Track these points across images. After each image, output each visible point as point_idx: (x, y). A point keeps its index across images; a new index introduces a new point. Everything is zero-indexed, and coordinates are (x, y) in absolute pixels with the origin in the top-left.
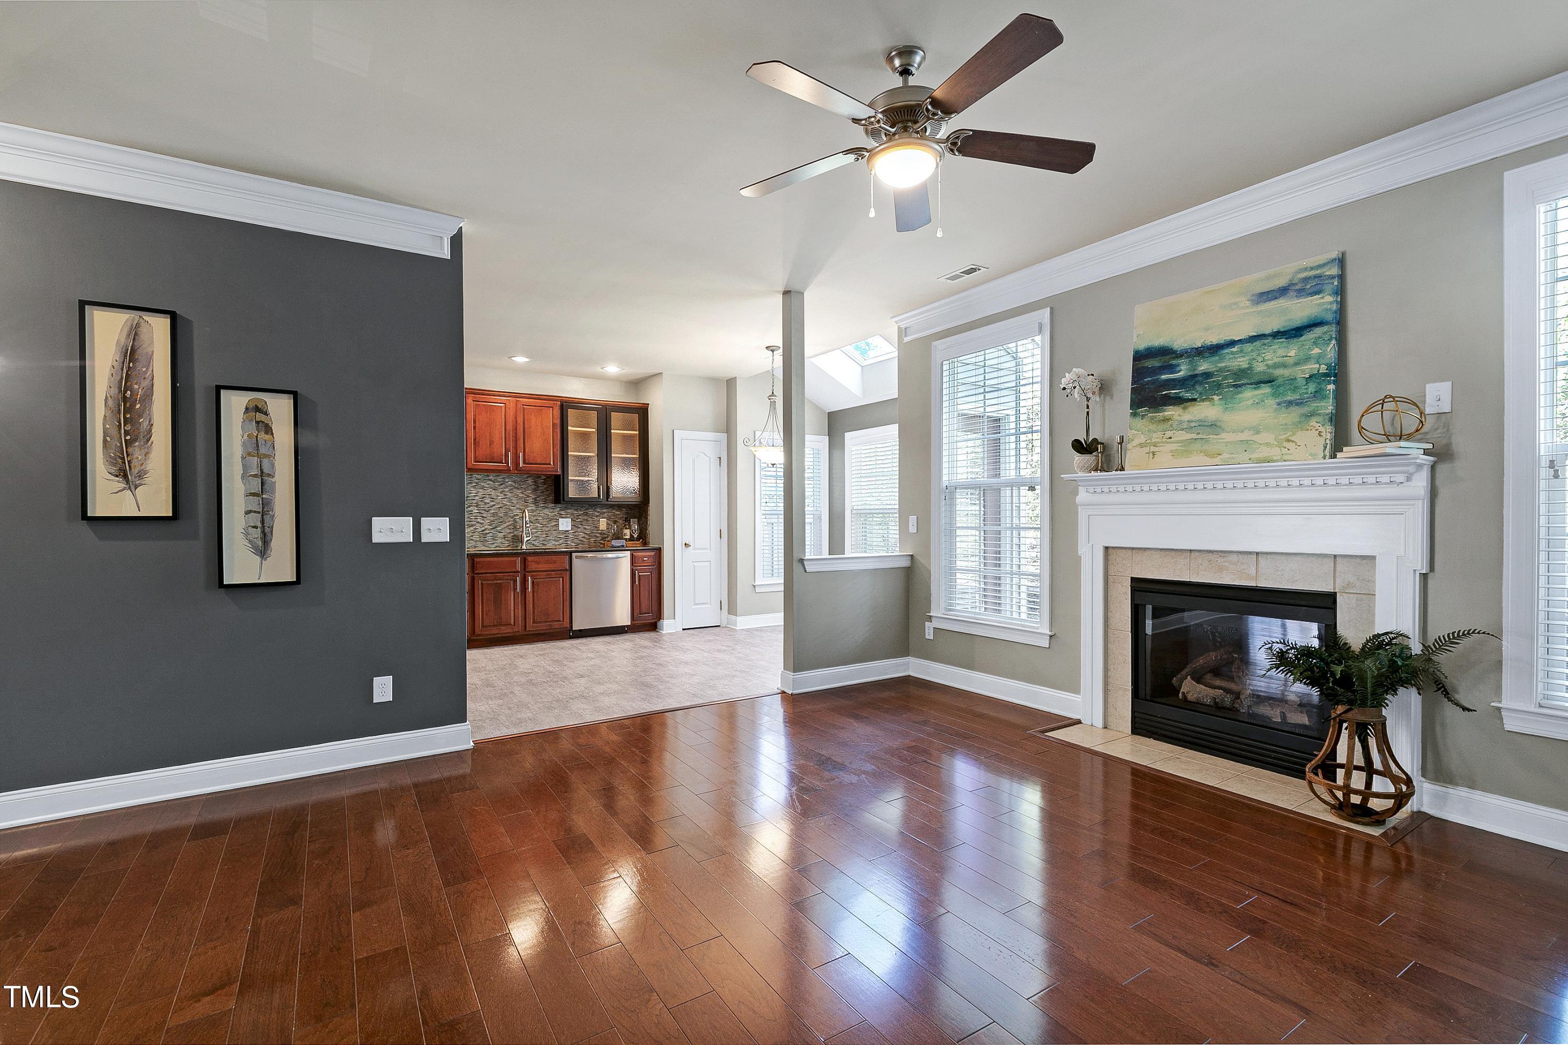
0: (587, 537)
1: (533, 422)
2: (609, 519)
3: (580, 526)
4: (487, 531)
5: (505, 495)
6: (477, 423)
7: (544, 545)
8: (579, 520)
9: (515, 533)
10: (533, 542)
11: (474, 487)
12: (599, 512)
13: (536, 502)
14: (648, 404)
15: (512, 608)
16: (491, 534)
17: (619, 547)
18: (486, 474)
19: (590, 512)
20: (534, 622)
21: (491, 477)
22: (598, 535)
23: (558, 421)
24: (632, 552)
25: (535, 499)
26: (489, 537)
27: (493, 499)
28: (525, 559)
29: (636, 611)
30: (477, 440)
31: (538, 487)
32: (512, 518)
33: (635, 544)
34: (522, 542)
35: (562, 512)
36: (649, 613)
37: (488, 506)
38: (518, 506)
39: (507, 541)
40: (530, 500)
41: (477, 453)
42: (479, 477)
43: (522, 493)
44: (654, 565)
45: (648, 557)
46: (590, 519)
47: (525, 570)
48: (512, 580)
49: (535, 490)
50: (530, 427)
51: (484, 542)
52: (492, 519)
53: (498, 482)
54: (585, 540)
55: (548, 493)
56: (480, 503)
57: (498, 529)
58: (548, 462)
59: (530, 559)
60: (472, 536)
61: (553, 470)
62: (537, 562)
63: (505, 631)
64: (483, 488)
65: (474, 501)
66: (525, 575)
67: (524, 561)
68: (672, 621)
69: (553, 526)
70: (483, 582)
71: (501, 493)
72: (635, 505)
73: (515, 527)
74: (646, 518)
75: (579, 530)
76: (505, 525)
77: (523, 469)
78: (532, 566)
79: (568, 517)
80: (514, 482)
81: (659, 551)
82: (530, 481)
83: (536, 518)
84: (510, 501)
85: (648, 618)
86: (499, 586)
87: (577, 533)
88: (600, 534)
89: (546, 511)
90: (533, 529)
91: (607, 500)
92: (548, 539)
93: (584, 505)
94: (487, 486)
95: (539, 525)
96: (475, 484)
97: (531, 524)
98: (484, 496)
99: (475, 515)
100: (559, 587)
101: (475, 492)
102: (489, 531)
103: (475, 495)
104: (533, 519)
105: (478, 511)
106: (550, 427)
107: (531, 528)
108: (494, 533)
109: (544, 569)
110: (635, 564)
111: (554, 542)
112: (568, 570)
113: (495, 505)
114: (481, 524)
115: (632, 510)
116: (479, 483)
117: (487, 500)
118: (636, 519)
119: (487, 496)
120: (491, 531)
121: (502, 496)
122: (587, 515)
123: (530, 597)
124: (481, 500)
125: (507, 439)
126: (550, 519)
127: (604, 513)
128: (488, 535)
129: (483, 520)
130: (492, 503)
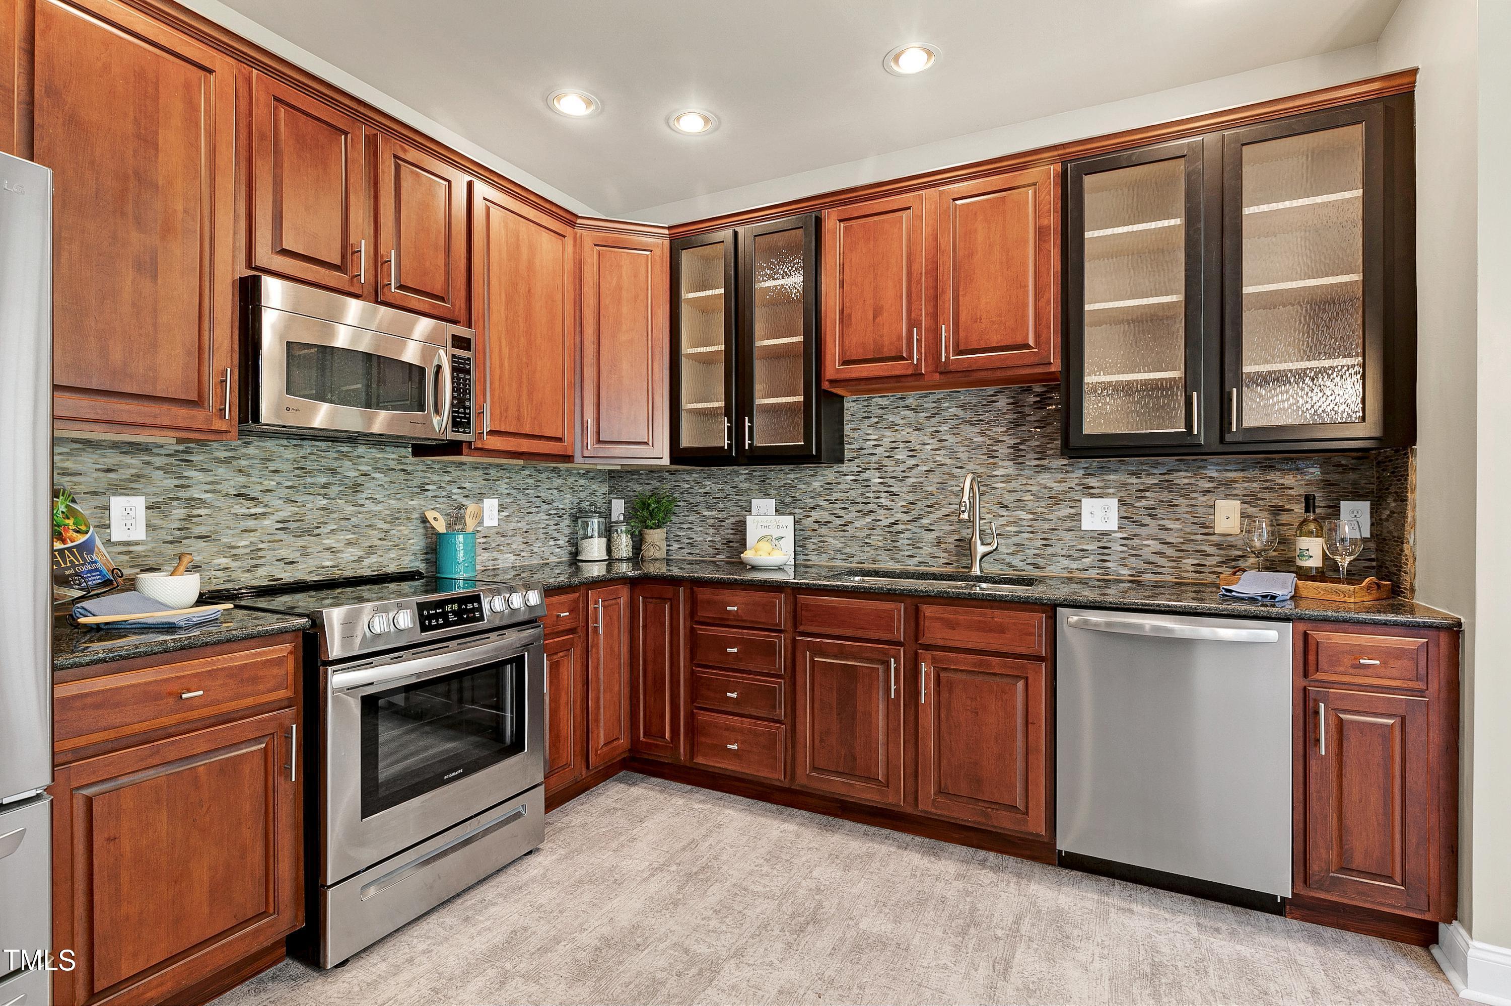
0: (1170, 552)
1: (982, 243)
2: (1250, 499)
3: (1147, 520)
4: (901, 527)
5: (942, 439)
7: (1036, 566)
8: (1144, 503)
9: (962, 533)
10: (1009, 559)
11: (874, 426)
12: (1211, 479)
13: (1017, 455)
14: (1413, 71)
15: (881, 738)
16: (907, 534)
17: (1252, 600)
18: (899, 395)
19: (1182, 478)
20: (940, 791)
21: (910, 401)
22: (1210, 550)
23: (1053, 220)
24: (1302, 627)
25: (1015, 447)
26: (903, 541)
27: (913, 453)
29: (1325, 854)
30: (849, 312)
31: (1024, 415)
33: (1337, 596)
34: (971, 556)
35: (1092, 482)
36: (1390, 879)
37: (901, 468)
38: (971, 466)
39: (945, 551)
40: (1003, 450)
41: (847, 341)
42: (884, 402)
43: (982, 433)
44: (1423, 691)
45: (1387, 655)
46: (1180, 501)
47: (917, 640)
48: (881, 662)
49: (1016, 424)
50: (971, 255)
51: (892, 549)
52: (911, 497)
53: (925, 410)
54: (1162, 561)
56: (886, 462)
57: (925, 521)
58: (1019, 340)
59: (928, 611)
60: (868, 536)
61: (1035, 360)
62: (951, 625)
63: (863, 794)
64: (892, 426)
65: (874, 458)
66: (916, 653)
67: (915, 618)
69: (1063, 519)
70: (817, 658)
71: (932, 436)
72: (1362, 454)
74: (1402, 499)
75: (1143, 531)
76: (939, 514)
77: (952, 368)
78: (935, 633)
79: (1108, 495)
80: (963, 407)
81: (1452, 635)
82: (1002, 402)
83: (1016, 496)
84: (953, 454)
85: (1386, 896)
86: (851, 674)
87: (1136, 542)
88: (1219, 546)
89: (1045, 479)
90: (1009, 523)
91: (1222, 440)
92: (1050, 550)
93: (1160, 459)
94: (902, 422)
95: (1023, 515)
96: (876, 420)
97: (1003, 512)
98: (894, 445)
99: (876, 489)
100: (1015, 708)
101: (876, 437)
102: (904, 527)
103: (876, 443)
104: (1008, 499)
105: (881, 480)
106: (1026, 241)
107: (1002, 521)
108: (915, 530)
109: (970, 646)
110: (1319, 676)
111: (1066, 563)
112: (1041, 659)
113: (917, 465)
114: (888, 509)
115: (1345, 469)
116: (885, 417)
117: (901, 455)
118: (1368, 503)
119: (902, 445)
120: (909, 527)
121: (933, 443)
122: (1168, 486)
123: (928, 719)
124: (888, 454)
125: (914, 296)
126: (1056, 500)
127: (1234, 481)
128: (902, 536)
129: (893, 501)
130: (912, 462)
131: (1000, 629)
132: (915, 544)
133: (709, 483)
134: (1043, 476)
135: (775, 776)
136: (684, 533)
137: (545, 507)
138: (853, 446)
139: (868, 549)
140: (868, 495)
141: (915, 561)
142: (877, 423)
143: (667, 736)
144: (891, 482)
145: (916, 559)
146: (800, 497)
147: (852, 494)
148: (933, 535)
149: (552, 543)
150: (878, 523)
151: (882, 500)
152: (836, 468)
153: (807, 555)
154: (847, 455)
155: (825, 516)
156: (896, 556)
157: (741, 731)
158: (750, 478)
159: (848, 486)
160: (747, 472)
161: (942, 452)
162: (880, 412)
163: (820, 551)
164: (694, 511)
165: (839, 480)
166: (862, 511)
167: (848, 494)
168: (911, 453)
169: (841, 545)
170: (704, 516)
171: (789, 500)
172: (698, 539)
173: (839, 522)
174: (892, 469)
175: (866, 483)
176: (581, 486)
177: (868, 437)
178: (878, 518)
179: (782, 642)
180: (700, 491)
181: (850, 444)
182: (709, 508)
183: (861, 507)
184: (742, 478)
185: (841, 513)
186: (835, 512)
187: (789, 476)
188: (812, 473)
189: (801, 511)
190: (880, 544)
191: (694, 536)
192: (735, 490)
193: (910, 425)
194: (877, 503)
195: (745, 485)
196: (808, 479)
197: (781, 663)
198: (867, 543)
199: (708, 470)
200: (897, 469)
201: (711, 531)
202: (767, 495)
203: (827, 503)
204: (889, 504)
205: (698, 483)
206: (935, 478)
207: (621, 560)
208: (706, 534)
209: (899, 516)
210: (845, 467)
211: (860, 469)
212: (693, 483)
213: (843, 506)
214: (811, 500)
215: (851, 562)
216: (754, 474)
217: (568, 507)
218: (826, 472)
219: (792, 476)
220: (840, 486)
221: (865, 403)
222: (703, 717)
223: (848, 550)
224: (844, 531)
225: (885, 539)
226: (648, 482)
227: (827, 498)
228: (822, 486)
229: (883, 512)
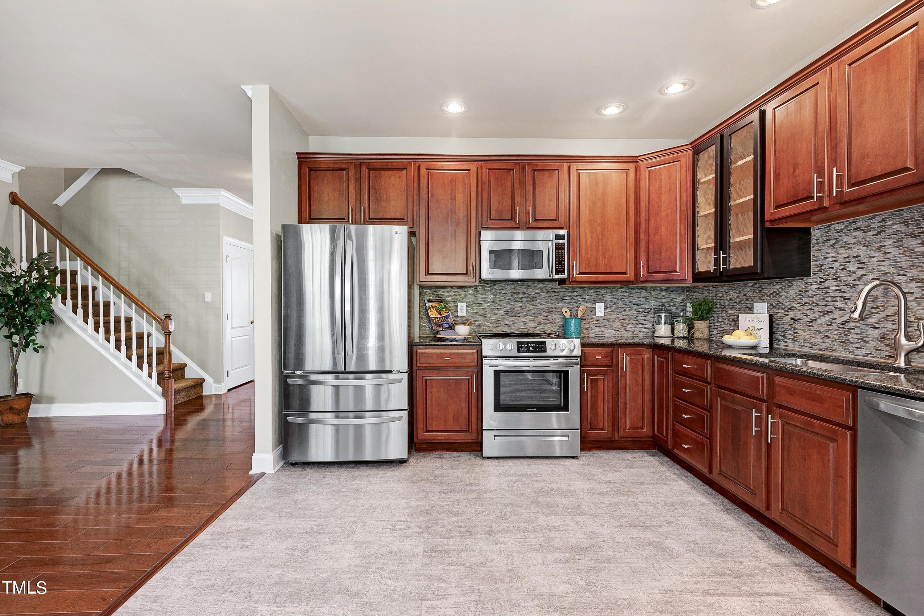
4: (851, 324)
6: (778, 142)
11: (832, 246)
16: (857, 330)
18: (851, 220)
21: (860, 224)
26: (853, 336)
27: (862, 265)
28: (771, 379)
30: (778, 171)
37: (853, 277)
41: (777, 193)
50: (861, 104)
51: (845, 342)
53: (873, 229)
56: (841, 273)
58: (900, 166)
59: (778, 380)
60: (827, 331)
61: (913, 180)
62: (791, 392)
64: (846, 245)
65: (832, 271)
66: (771, 409)
67: (771, 384)
70: (723, 402)
71: (878, 250)
77: (846, 199)
78: (783, 398)
86: (737, 414)
94: (853, 241)
96: (834, 241)
98: (847, 260)
99: (833, 294)
100: (829, 460)
101: (834, 255)
102: (854, 324)
103: (833, 259)
105: (837, 288)
108: (862, 327)
109: (802, 410)
113: (865, 275)
114: (842, 310)
116: (840, 238)
117: (852, 267)
119: (853, 260)
120: (858, 324)
121: (879, 256)
123: (778, 456)
124: (842, 267)
125: (819, 150)
128: (852, 331)
129: (846, 304)
130: (861, 272)
131: (821, 400)
132: (863, 338)
133: (732, 293)
135: (705, 470)
136: (719, 324)
137: (636, 307)
138: (817, 263)
139: (827, 340)
140: (827, 299)
141: (862, 352)
142: (835, 243)
143: (664, 434)
144: (844, 289)
145: (864, 350)
146: (781, 301)
147: (816, 299)
149: (640, 326)
150: (834, 321)
151: (838, 303)
152: (806, 279)
153: (786, 342)
154: (813, 270)
155: (798, 315)
156: (847, 347)
157: (688, 438)
158: (753, 289)
159: (814, 293)
160: (752, 285)
162: (837, 235)
163: (794, 339)
164: (724, 310)
165: (807, 289)
166: (823, 312)
167: (813, 299)
168: (861, 266)
169: (808, 336)
170: (729, 313)
171: (775, 303)
172: (726, 328)
173: (807, 319)
174: (844, 279)
175: (826, 290)
176: (663, 296)
177: (828, 255)
178: (834, 317)
179: (708, 390)
180: (727, 298)
181: (815, 261)
182: (732, 309)
183: (822, 308)
184: (749, 289)
185: (808, 312)
186: (804, 312)
187: (775, 287)
188: (790, 284)
189: (783, 311)
190: (836, 337)
191: (724, 326)
192: (745, 297)
193: (859, 243)
194: (833, 306)
195: (750, 294)
196: (787, 289)
198: (826, 336)
199: (732, 284)
200: (850, 278)
202: (763, 300)
203: (799, 305)
205: (726, 293)
207: (679, 338)
208: (730, 325)
210: (811, 279)
211: (822, 280)
212: (724, 293)
213: (810, 307)
214: (789, 303)
215: (815, 350)
216: (756, 286)
217: (652, 307)
218: (798, 283)
219: (777, 287)
220: (807, 293)
221: (826, 230)
222: (677, 427)
223: (813, 340)
224: (810, 326)
225: (840, 334)
226: (703, 293)
227: (800, 301)
228: (796, 293)
229: (838, 312)
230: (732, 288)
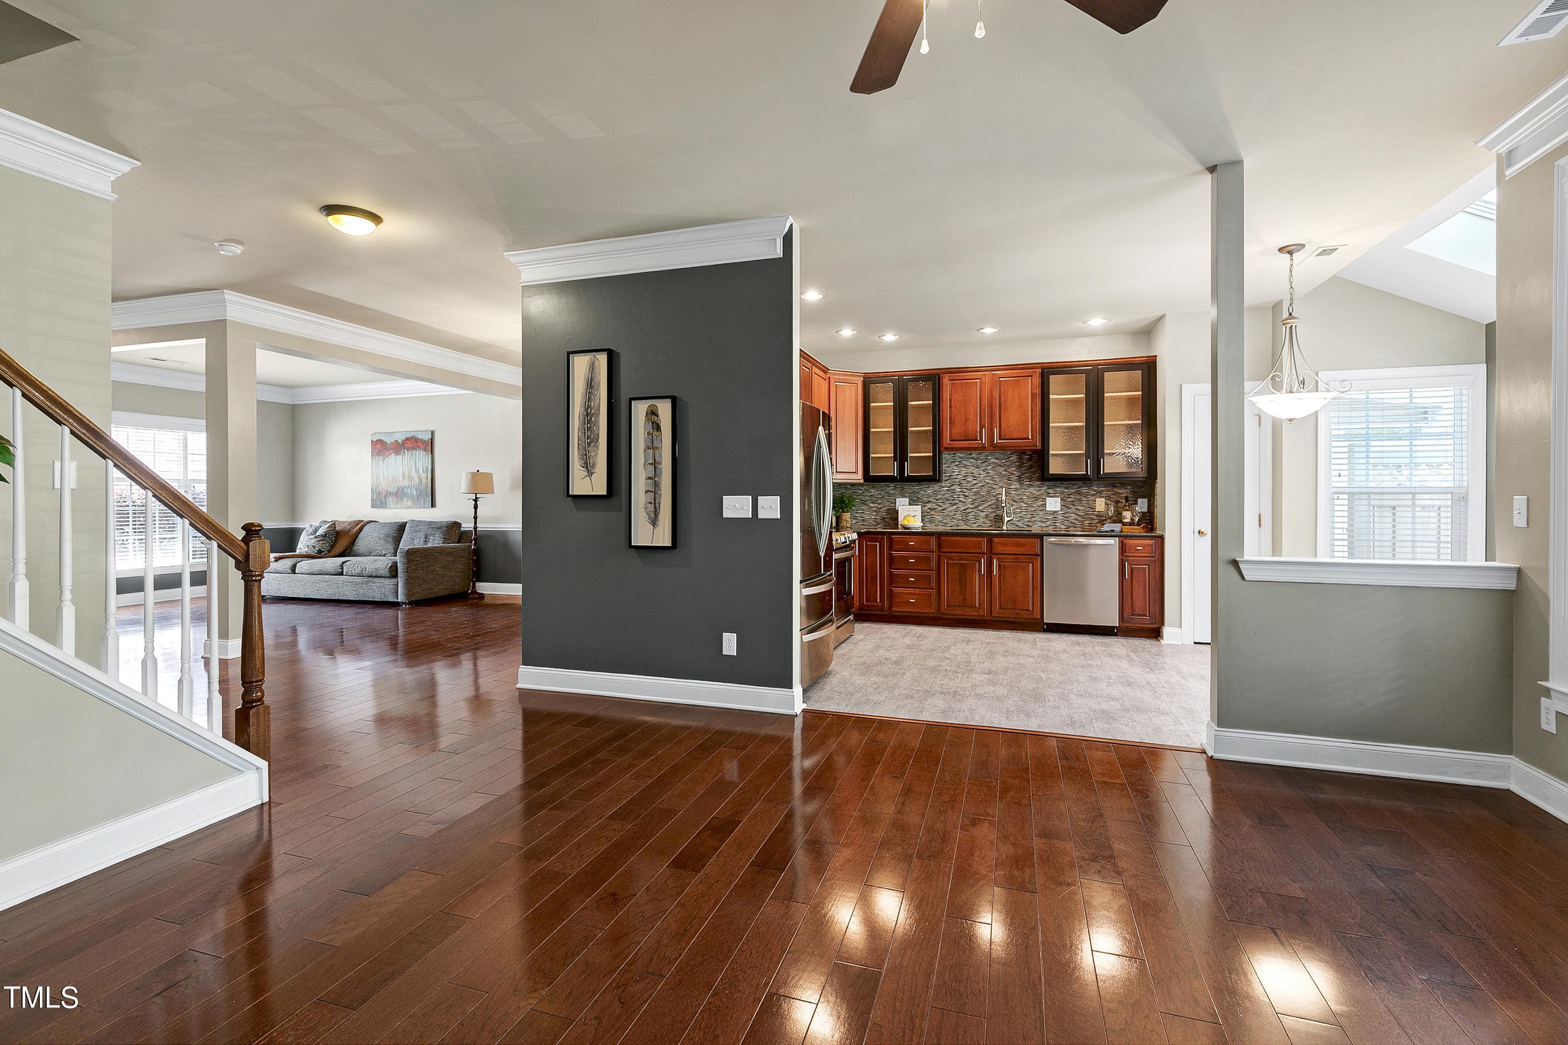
0: (1080, 518)
1: (1010, 395)
2: (1108, 498)
3: (1071, 506)
4: (969, 510)
5: (988, 473)
6: (953, 402)
7: (1028, 526)
8: (1070, 499)
9: (998, 512)
10: (1017, 523)
11: (957, 466)
12: (1095, 490)
13: (1020, 480)
14: (1156, 356)
15: (977, 591)
16: (973, 514)
17: (1107, 532)
18: (969, 453)
19: (1084, 490)
20: (1000, 608)
21: (973, 455)
22: (1094, 517)
23: (1038, 391)
24: (1121, 539)
25: (1019, 477)
26: (971, 516)
27: (975, 478)
28: (991, 540)
29: (1127, 611)
30: (953, 419)
31: (1023, 463)
32: (995, 496)
33: (1133, 529)
34: (1004, 523)
35: (1050, 491)
36: (1146, 615)
37: (970, 485)
38: (1001, 484)
39: (990, 520)
40: (1014, 478)
41: (952, 432)
42: (960, 455)
43: (1005, 470)
44: (1154, 557)
45: (1144, 546)
46: (1084, 499)
47: (990, 551)
48: (977, 561)
49: (1020, 467)
50: (1006, 401)
51: (966, 521)
52: (974, 497)
53: (981, 460)
54: (1077, 522)
55: (1033, 469)
56: (963, 482)
57: (981, 508)
58: (1025, 436)
59: (996, 540)
60: (954, 515)
61: (1032, 444)
62: (1005, 545)
63: (970, 613)
64: (965, 466)
65: (956, 480)
66: (991, 557)
67: (990, 542)
68: (1177, 630)
69: (1039, 506)
70: (950, 562)
71: (984, 471)
72: (1139, 477)
73: (997, 507)
74: (1156, 498)
75: (1070, 511)
76: (987, 504)
77: (998, 445)
78: (999, 549)
79: (1056, 496)
80: (997, 459)
81: (1162, 538)
82: (1014, 458)
83: (1020, 497)
84: (993, 478)
85: (1145, 621)
86: (964, 566)
87: (1067, 515)
88: (1097, 516)
89: (1032, 490)
90: (1017, 508)
91: (1098, 477)
92: (1034, 519)
93: (1076, 482)
94: (970, 464)
95: (1023, 505)
96: (957, 463)
97: (1014, 503)
98: (966, 474)
99: (958, 494)
100: (1029, 573)
101: (958, 471)
102: (971, 510)
103: (957, 473)
104: (1017, 498)
105: (960, 490)
106: (1028, 398)
107: (1014, 507)
108: (976, 512)
109: (1012, 553)
110: (1126, 554)
111: (1040, 524)
112: (1038, 555)
113: (977, 483)
114: (964, 503)
115: (1140, 487)
116: (962, 462)
117: (969, 479)
118: (1146, 499)
119: (970, 475)
120: (973, 510)
121: (984, 474)
122: (1079, 493)
123: (996, 581)
124: (963, 478)
125: (982, 416)
126: (1036, 498)
127: (1103, 491)
128: (970, 514)
129: (966, 499)
130: (975, 482)
131: (1024, 545)
132: (976, 518)
133: (873, 491)
134: (1031, 488)
135: (931, 611)
136: (860, 516)
138: (947, 475)
139: (954, 521)
140: (954, 496)
141: (976, 525)
143: (878, 601)
144: (965, 490)
146: (922, 497)
147: (946, 496)
148: (985, 514)
150: (959, 509)
151: (961, 499)
152: (939, 484)
153: (928, 520)
154: (944, 478)
155: (934, 506)
156: (967, 523)
157: (915, 594)
158: (894, 489)
159: (944, 493)
160: (895, 486)
161: (988, 478)
162: (960, 459)
163: (931, 522)
164: (865, 505)
165: (940, 490)
166: (951, 504)
167: (944, 496)
169: (941, 519)
170: (870, 507)
171: (918, 498)
172: (867, 518)
173: (940, 508)
174: (965, 485)
175: (953, 491)
177: (954, 471)
178: (959, 507)
179: (934, 557)
180: (868, 495)
181: (945, 473)
182: (873, 503)
183: (951, 502)
184: (891, 488)
185: (941, 504)
186: (938, 504)
187: (917, 488)
188: (928, 487)
189: (923, 504)
190: (960, 518)
191: (865, 517)
192: (887, 494)
193: (974, 466)
194: (958, 500)
195: (893, 492)
196: (925, 489)
197: (934, 565)
198: (954, 518)
199: (885, 486)
200: (968, 485)
201: (874, 513)
202: (904, 496)
203: (936, 500)
204: (964, 500)
206: (985, 489)
209: (969, 506)
210: (944, 483)
211: (950, 485)
213: (942, 501)
214: (928, 498)
215: (946, 527)
216: (898, 487)
218: (934, 486)
220: (940, 493)
221: (953, 456)
222: (895, 590)
223: (945, 521)
224: (943, 513)
225: (962, 517)
227: (935, 497)
228: (932, 493)
229: (961, 504)
230: (873, 488)
